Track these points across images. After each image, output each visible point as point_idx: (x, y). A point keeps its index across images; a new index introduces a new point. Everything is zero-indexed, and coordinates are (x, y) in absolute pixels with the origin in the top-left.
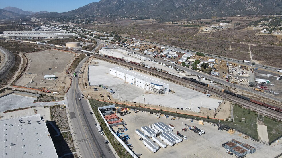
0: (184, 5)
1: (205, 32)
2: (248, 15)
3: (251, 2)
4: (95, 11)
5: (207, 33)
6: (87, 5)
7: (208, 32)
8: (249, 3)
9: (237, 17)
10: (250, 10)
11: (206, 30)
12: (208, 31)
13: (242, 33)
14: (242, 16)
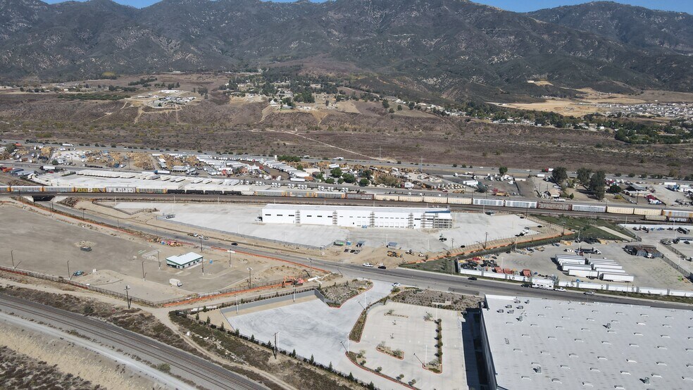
5: (165, 114)
7: (167, 112)
11: (159, 108)
12: (166, 109)
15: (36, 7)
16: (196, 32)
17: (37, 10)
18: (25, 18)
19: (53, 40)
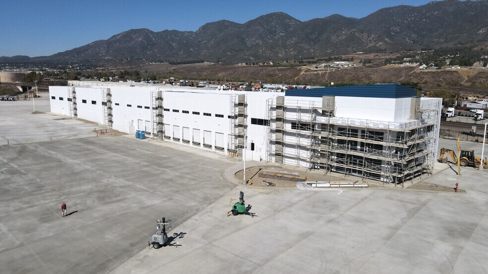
0: (261, 42)
1: (315, 73)
2: (377, 52)
3: (372, 36)
4: (101, 54)
5: (318, 74)
6: (88, 45)
7: (320, 72)
8: (369, 37)
9: (358, 54)
10: (375, 46)
11: (315, 69)
12: (320, 70)
13: (386, 70)
14: (366, 54)
15: (293, 23)
16: (396, 30)
17: (293, 25)
18: (285, 30)
19: (293, 40)
